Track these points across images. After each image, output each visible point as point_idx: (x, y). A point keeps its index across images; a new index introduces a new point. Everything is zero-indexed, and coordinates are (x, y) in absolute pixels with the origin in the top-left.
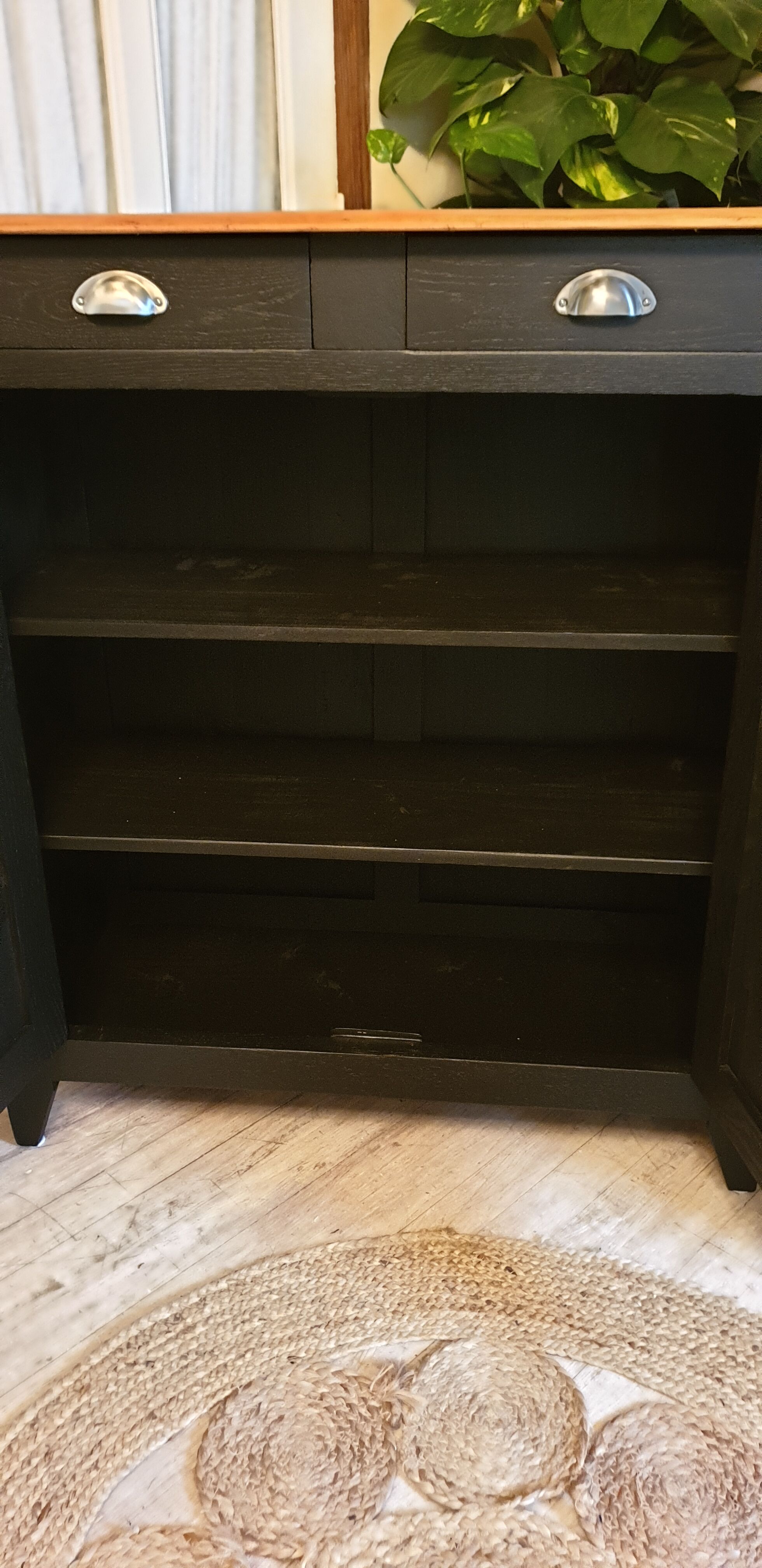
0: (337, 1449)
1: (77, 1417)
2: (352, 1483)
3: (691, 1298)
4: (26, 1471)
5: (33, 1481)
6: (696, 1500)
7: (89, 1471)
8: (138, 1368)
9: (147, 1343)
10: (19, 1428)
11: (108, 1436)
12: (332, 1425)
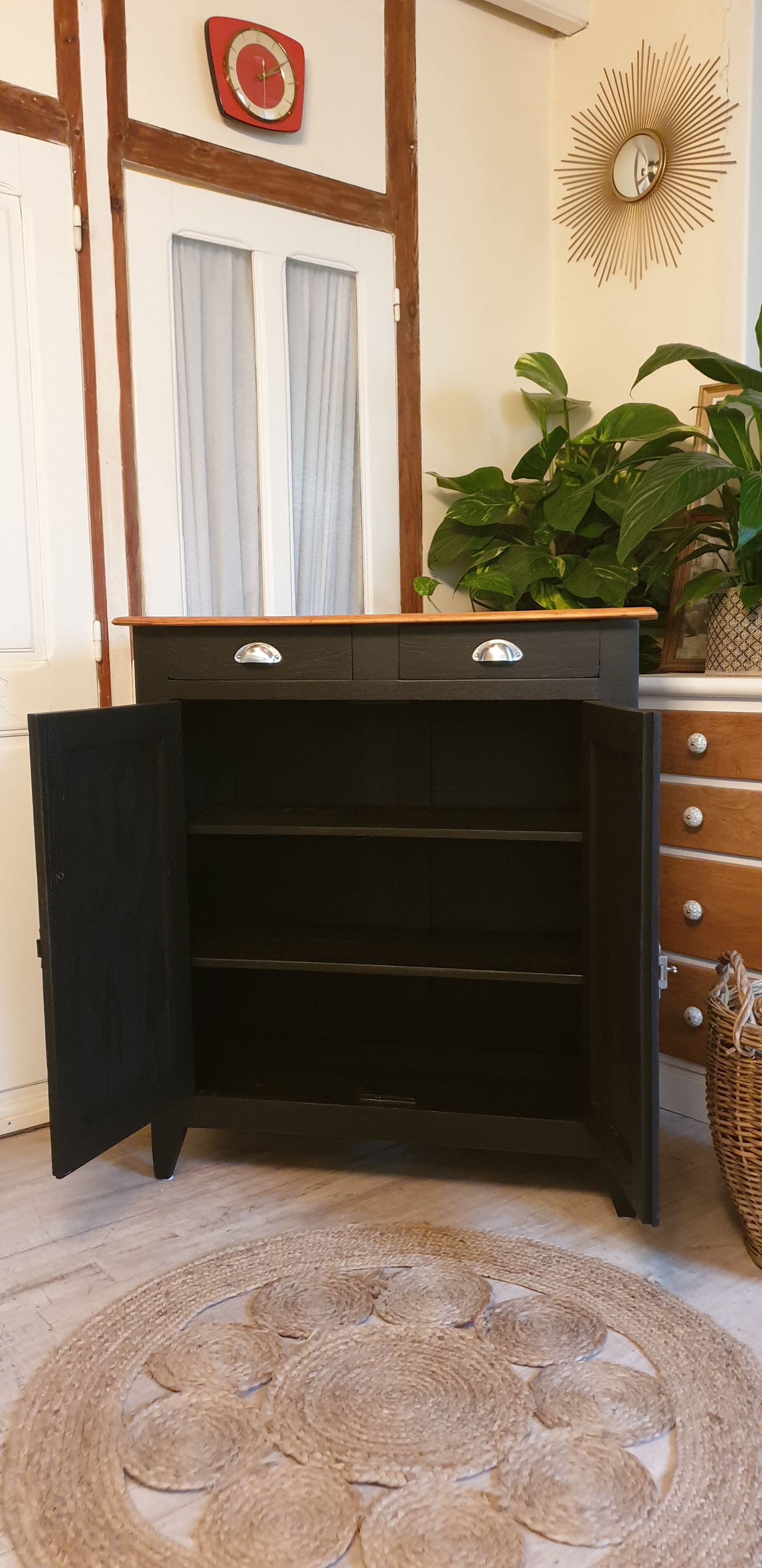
0: (338, 1302)
1: (184, 1282)
2: (344, 1313)
3: (575, 1258)
4: (154, 1299)
5: (157, 1303)
6: (550, 1330)
7: (191, 1301)
8: (222, 1267)
9: (230, 1258)
10: (151, 1284)
11: (202, 1290)
12: (336, 1294)
